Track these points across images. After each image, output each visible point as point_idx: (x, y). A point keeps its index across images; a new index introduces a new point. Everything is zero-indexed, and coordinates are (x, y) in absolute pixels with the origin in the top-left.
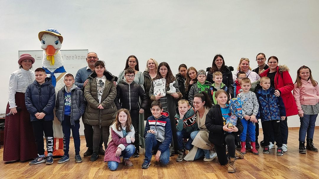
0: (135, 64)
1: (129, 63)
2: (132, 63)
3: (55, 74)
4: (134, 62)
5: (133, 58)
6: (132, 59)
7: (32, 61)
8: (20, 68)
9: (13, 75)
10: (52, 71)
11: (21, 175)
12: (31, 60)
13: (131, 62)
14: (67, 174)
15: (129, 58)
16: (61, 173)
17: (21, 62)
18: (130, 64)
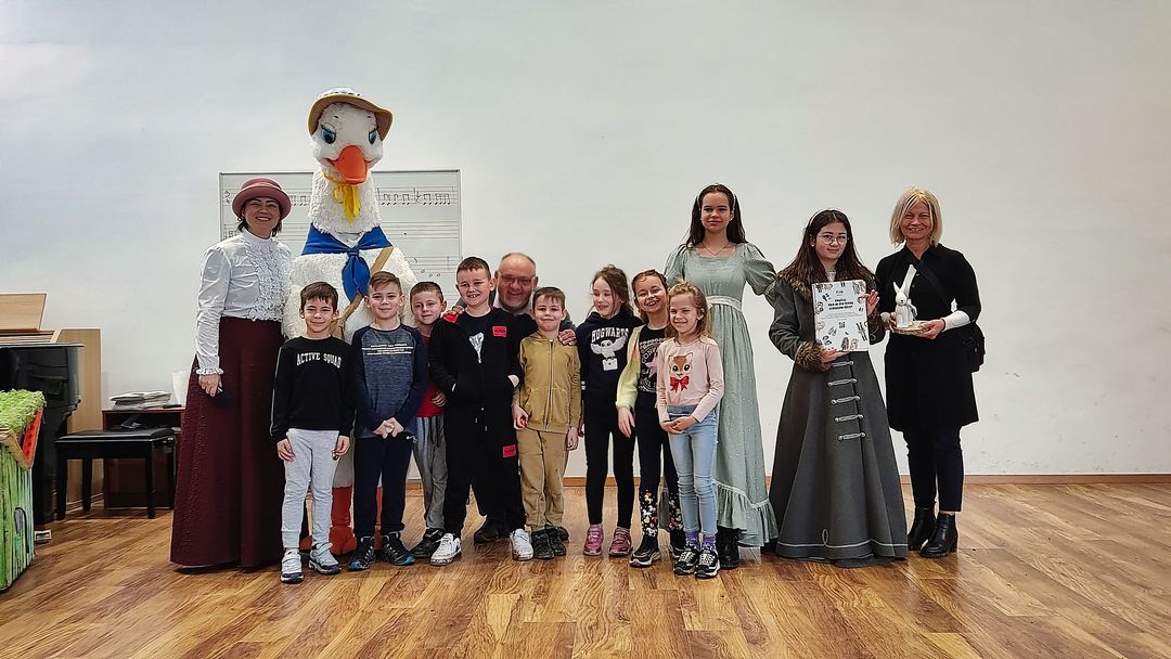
0: (727, 216)
1: (704, 214)
2: (714, 214)
3: (362, 253)
4: (721, 209)
5: (719, 195)
6: (714, 200)
7: (282, 205)
8: (240, 229)
9: (216, 257)
10: (352, 243)
11: (251, 611)
12: (279, 203)
13: (709, 209)
14: (410, 612)
15: (703, 194)
16: (389, 606)
17: (244, 206)
18: (707, 219)
